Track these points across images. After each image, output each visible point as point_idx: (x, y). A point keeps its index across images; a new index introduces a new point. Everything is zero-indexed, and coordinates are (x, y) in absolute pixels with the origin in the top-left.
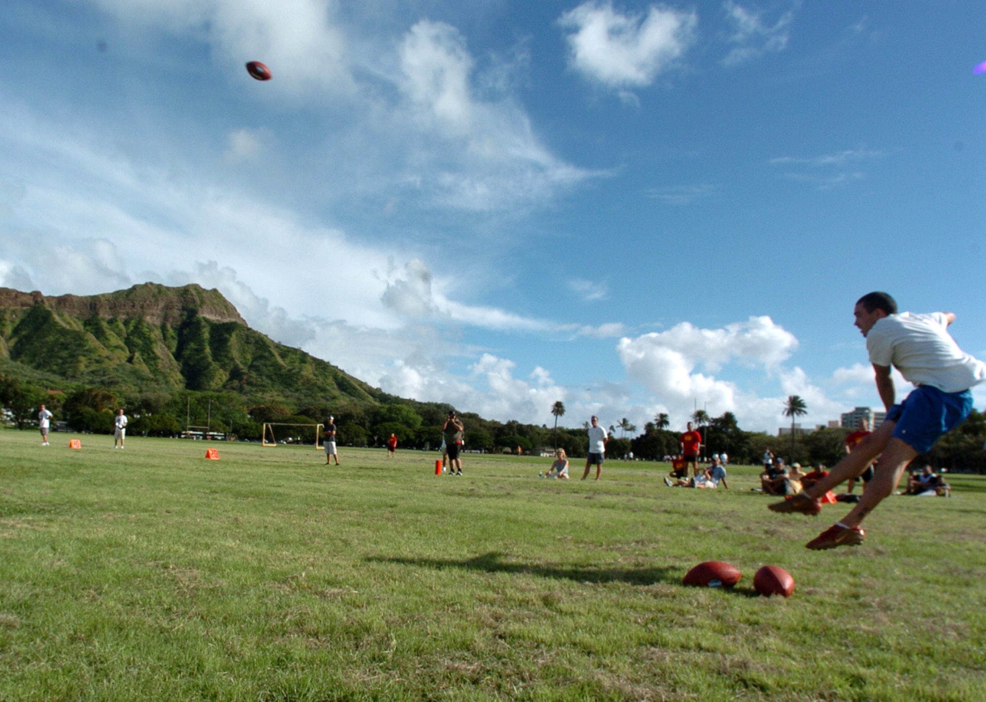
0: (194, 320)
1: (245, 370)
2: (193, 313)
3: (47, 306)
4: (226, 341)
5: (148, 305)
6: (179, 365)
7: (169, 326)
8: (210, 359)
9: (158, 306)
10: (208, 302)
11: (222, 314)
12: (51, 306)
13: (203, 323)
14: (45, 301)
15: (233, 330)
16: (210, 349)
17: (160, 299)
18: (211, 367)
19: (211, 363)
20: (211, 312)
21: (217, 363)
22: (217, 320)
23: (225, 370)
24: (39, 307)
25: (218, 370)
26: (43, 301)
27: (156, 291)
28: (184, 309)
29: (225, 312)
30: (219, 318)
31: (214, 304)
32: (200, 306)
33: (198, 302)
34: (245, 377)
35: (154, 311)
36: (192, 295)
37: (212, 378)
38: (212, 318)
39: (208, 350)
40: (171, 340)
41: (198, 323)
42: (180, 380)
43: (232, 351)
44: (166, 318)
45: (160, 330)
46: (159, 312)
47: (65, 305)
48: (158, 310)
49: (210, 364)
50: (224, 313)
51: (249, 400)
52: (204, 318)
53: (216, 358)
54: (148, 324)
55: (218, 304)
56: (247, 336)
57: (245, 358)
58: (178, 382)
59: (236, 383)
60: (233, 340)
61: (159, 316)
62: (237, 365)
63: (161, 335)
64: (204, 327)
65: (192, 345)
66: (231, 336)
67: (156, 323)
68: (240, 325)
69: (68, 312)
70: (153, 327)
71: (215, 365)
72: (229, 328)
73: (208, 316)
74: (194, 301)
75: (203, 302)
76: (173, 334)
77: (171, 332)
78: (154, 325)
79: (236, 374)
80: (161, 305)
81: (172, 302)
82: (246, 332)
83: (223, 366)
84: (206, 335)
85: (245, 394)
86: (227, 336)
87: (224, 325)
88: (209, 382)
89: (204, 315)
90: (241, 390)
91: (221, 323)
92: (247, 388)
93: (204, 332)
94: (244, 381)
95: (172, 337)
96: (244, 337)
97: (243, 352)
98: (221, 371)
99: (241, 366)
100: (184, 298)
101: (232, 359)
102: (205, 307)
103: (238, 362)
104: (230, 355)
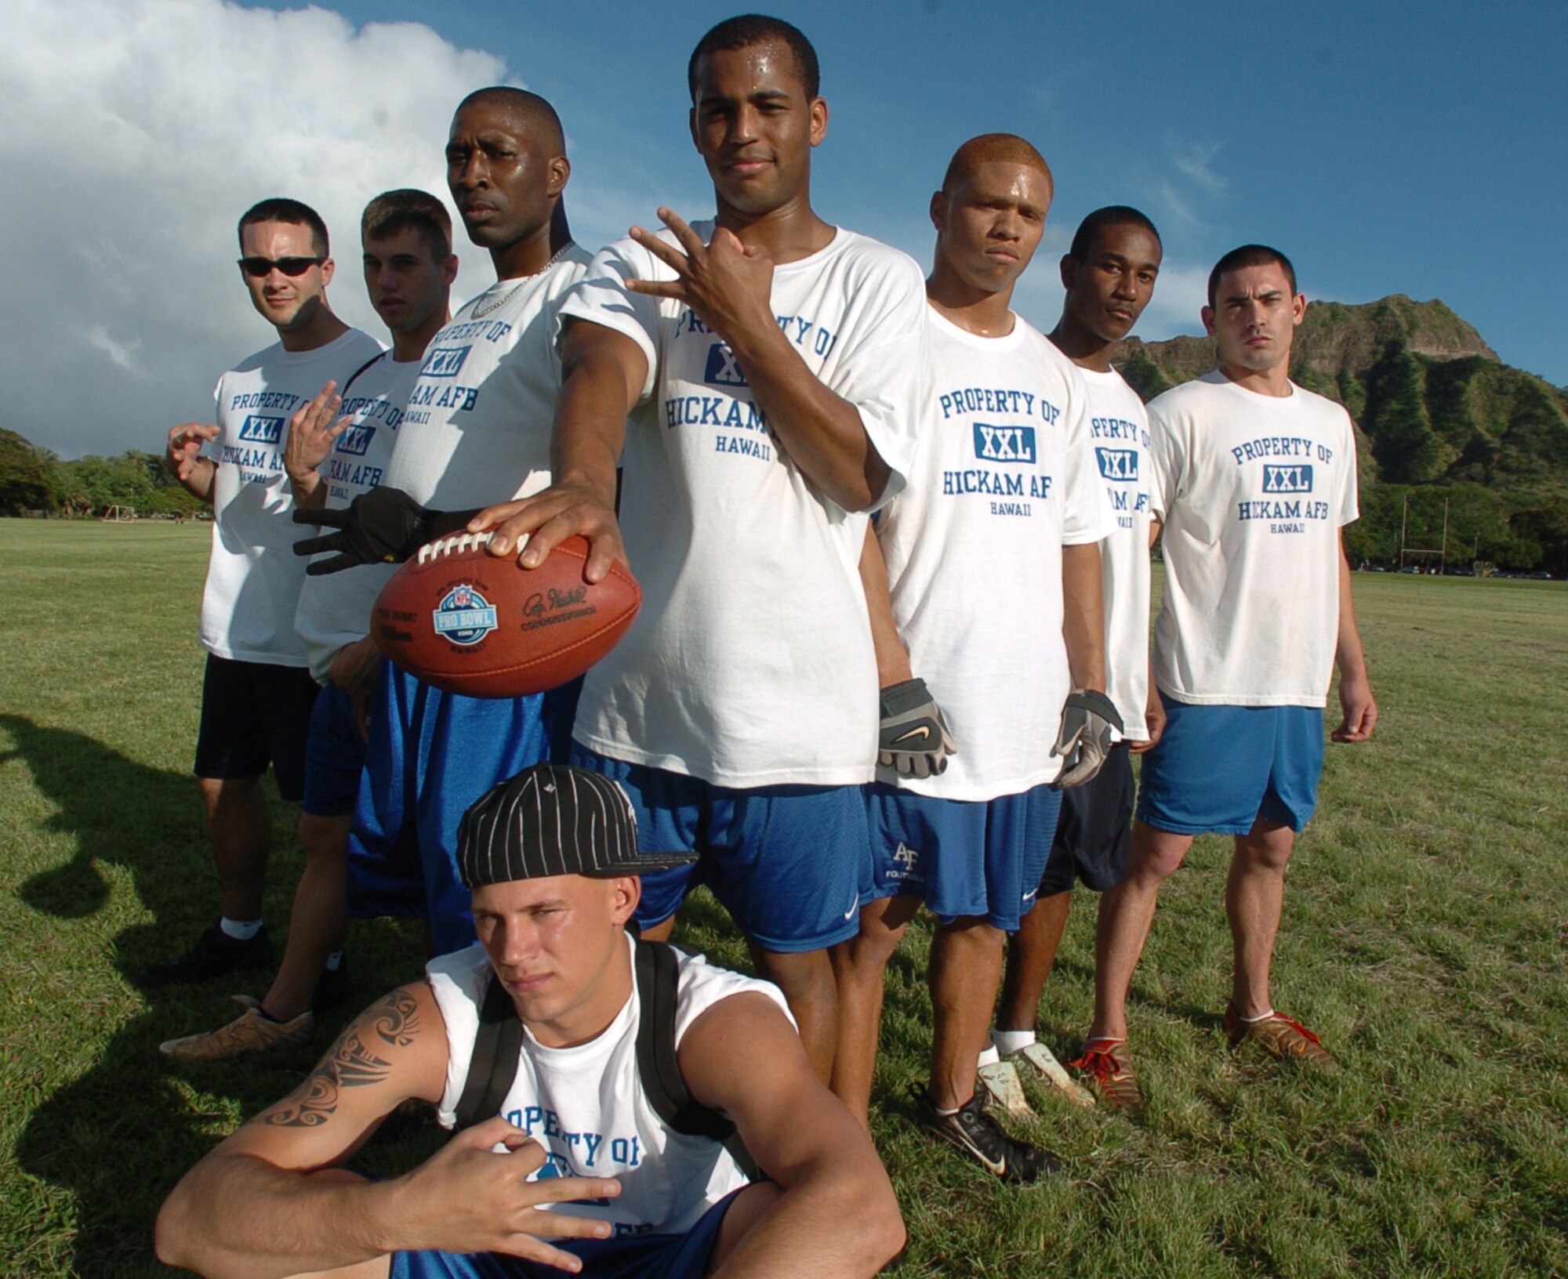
0: (1397, 360)
1: (1496, 443)
2: (1395, 347)
3: (1149, 358)
4: (1460, 392)
5: (1314, 341)
6: (1369, 441)
7: (1351, 375)
8: (1427, 427)
9: (1331, 340)
10: (1423, 325)
11: (1450, 346)
12: (1156, 358)
13: (1415, 364)
14: (1146, 350)
15: (1472, 371)
16: (1428, 409)
17: (1335, 328)
18: (1430, 442)
19: (1428, 433)
20: (1429, 343)
21: (1440, 433)
22: (1441, 357)
23: (1456, 445)
24: (1136, 362)
25: (1442, 446)
26: (1143, 352)
27: (1328, 315)
28: (1378, 342)
29: (1457, 340)
30: (1446, 353)
31: (1435, 327)
32: (1409, 334)
33: (1405, 326)
34: (1496, 457)
35: (1325, 352)
36: (1393, 315)
37: (1430, 461)
38: (1432, 352)
39: (1423, 412)
40: (1354, 398)
41: (1406, 363)
42: (1371, 467)
43: (1470, 409)
44: (1345, 360)
45: (1335, 382)
46: (1333, 351)
47: (1176, 353)
48: (1331, 348)
49: (1426, 436)
50: (1454, 343)
51: (1504, 498)
52: (1415, 355)
53: (1437, 422)
54: (1314, 374)
55: (1442, 327)
56: (1500, 380)
57: (1495, 422)
58: (1368, 470)
59: (1477, 468)
60: (1473, 390)
61: (1333, 357)
62: (1480, 435)
63: (1338, 391)
64: (1415, 370)
65: (1395, 405)
66: (1467, 382)
67: (1326, 371)
68: (1486, 361)
69: (1182, 365)
70: (1323, 378)
71: (1437, 437)
72: (1464, 368)
73: (1424, 351)
74: (1397, 326)
75: (1413, 326)
76: (1359, 388)
77: (1355, 384)
78: (1325, 375)
79: (1476, 451)
80: (1338, 337)
81: (1356, 332)
82: (1498, 374)
83: (1452, 440)
84: (1420, 385)
85: (1497, 487)
86: (1461, 383)
87: (1455, 362)
88: (1425, 469)
89: (1416, 350)
90: (1487, 480)
91: (1449, 360)
92: (1500, 476)
93: (1416, 381)
94: (1494, 464)
95: (1357, 393)
96: (1494, 382)
97: (1491, 411)
98: (1449, 448)
99: (1488, 437)
100: (1379, 322)
101: (1470, 425)
102: (1417, 334)
103: (1481, 429)
104: (1466, 417)
